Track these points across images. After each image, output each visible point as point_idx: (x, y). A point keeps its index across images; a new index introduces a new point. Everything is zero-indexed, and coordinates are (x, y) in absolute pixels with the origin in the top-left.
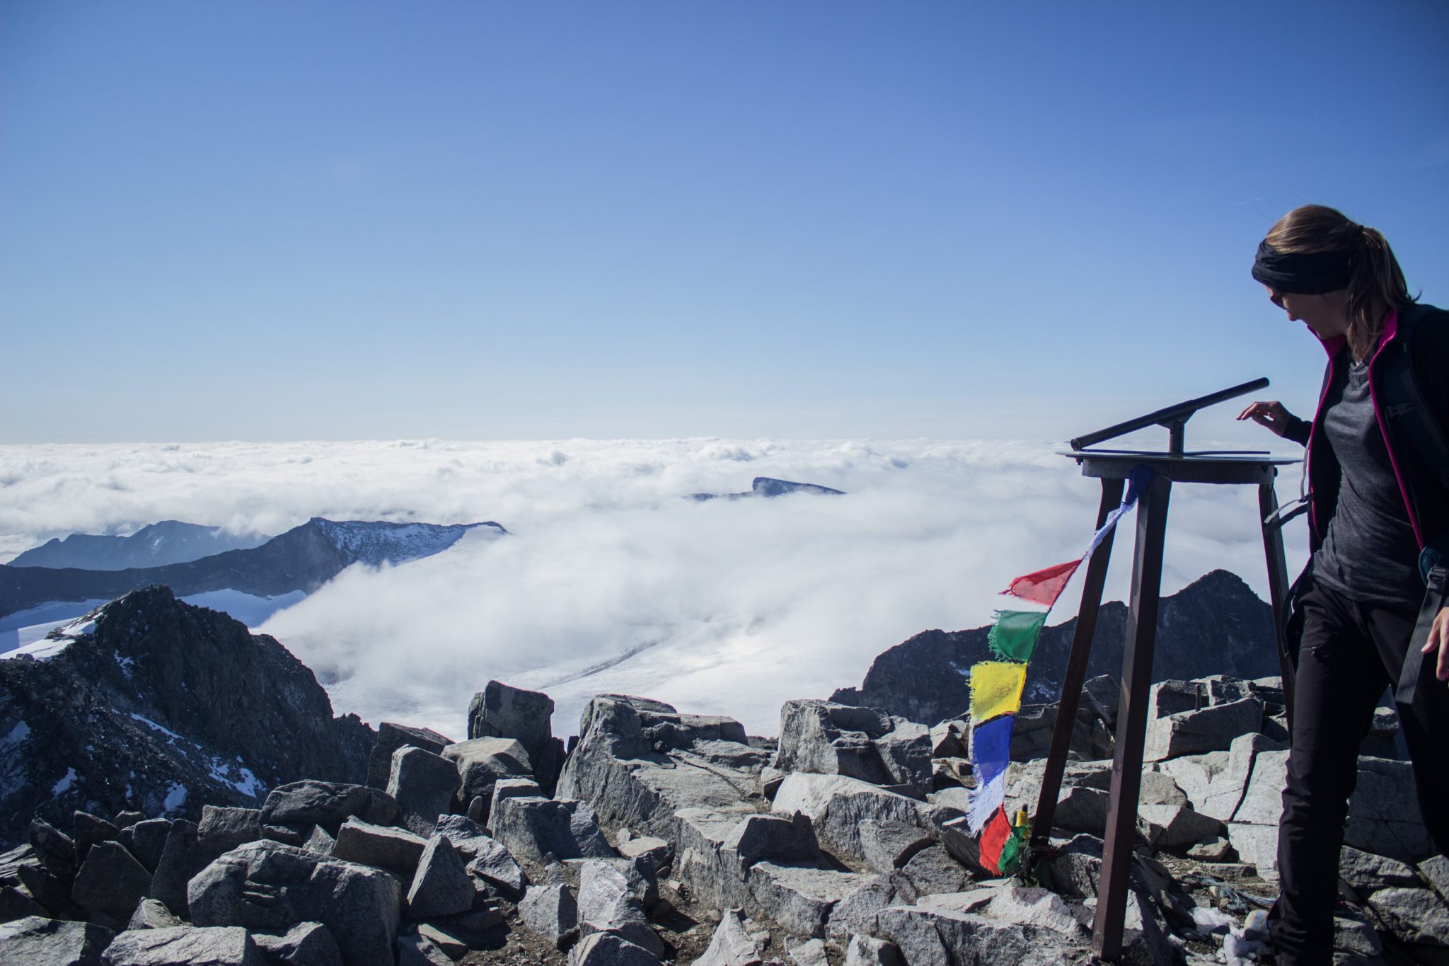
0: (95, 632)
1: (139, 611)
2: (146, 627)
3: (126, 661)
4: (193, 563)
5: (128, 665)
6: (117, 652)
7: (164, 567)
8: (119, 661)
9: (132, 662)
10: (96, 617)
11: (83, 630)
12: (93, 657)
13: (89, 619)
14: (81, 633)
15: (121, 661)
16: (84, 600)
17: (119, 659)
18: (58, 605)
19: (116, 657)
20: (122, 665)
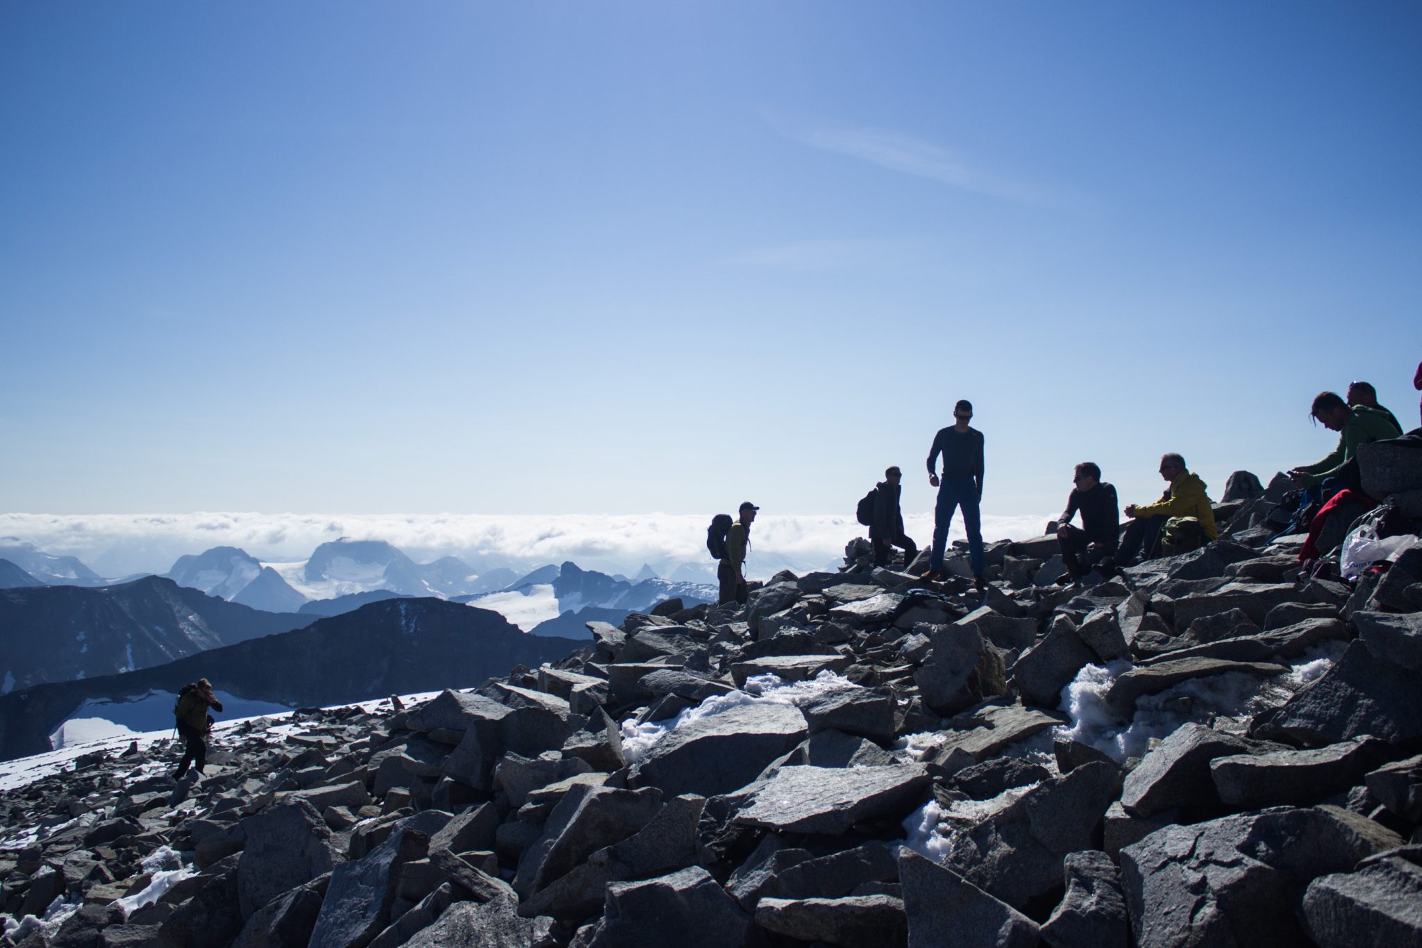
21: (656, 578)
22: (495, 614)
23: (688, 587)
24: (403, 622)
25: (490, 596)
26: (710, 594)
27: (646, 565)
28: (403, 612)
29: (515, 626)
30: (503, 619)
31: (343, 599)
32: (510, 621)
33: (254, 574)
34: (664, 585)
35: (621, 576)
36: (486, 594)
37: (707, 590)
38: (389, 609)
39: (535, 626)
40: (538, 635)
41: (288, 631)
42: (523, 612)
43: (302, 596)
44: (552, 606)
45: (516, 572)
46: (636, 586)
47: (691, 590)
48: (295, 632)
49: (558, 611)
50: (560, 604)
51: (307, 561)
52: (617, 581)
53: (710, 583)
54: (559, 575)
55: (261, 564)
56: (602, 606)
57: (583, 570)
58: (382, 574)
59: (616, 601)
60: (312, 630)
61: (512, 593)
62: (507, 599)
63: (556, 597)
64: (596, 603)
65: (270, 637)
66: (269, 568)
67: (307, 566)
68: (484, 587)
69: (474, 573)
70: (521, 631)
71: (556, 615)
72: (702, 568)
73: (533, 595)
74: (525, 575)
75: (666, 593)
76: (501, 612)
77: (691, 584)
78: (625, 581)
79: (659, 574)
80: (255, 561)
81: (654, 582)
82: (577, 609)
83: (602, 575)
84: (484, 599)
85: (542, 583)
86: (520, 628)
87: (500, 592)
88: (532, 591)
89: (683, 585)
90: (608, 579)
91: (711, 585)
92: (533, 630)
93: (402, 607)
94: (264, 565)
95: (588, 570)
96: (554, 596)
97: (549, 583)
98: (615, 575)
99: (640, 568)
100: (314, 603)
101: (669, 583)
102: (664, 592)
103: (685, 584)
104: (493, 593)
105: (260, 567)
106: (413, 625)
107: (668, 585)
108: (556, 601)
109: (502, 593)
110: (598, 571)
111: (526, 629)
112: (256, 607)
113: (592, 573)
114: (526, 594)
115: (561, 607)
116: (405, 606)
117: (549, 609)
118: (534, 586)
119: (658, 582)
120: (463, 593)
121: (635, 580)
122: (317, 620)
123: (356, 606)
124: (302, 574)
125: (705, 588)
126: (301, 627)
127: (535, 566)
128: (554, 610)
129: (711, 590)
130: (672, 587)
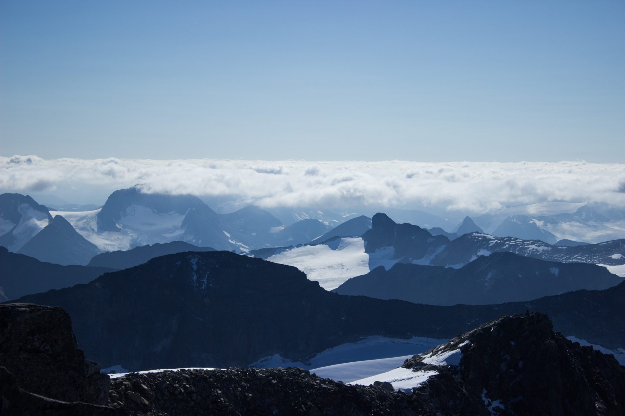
0: (461, 364)
1: (513, 343)
2: (521, 364)
3: (495, 404)
4: (531, 302)
5: (496, 409)
6: (485, 391)
7: (498, 306)
8: (486, 403)
9: (502, 407)
10: (461, 345)
11: (446, 360)
12: (459, 395)
13: (453, 348)
14: (445, 363)
15: (490, 404)
16: (409, 338)
17: (486, 401)
18: (382, 340)
19: (484, 399)
20: (490, 409)
21: (477, 232)
22: (295, 269)
23: (512, 243)
24: (195, 278)
25: (295, 250)
26: (537, 251)
27: (467, 217)
28: (195, 267)
29: (316, 283)
30: (303, 275)
31: (137, 250)
32: (311, 277)
33: (43, 224)
34: (486, 240)
35: (440, 229)
36: (291, 247)
37: (534, 247)
38: (179, 263)
39: (342, 283)
40: (340, 293)
41: (72, 286)
42: (330, 267)
43: (95, 247)
44: (362, 261)
45: (327, 223)
46: (455, 241)
47: (516, 246)
48: (79, 287)
49: (368, 268)
50: (370, 260)
51: (101, 209)
52: (433, 235)
53: (537, 239)
54: (371, 227)
55: (51, 212)
56: (416, 262)
57: (397, 223)
58: (180, 224)
59: (433, 257)
60: (97, 285)
61: (319, 246)
62: (313, 253)
63: (365, 252)
64: (410, 259)
65: (52, 292)
66: (58, 217)
67: (99, 215)
68: (291, 239)
69: (279, 224)
70: (322, 289)
71: (366, 271)
72: (531, 222)
73: (342, 248)
74: (335, 227)
75: (487, 248)
76: (301, 268)
77: (516, 239)
78: (442, 235)
79: (482, 228)
80: (43, 210)
81: (475, 237)
82: (388, 265)
83: (417, 228)
84: (288, 253)
85: (352, 237)
86: (321, 285)
87: (305, 245)
88: (340, 245)
89: (507, 241)
90: (425, 232)
91: (539, 241)
92: (341, 287)
93: (194, 261)
94: (53, 214)
95: (402, 223)
96: (364, 250)
97: (359, 236)
98: (434, 228)
99: (461, 220)
100: (107, 255)
101: (492, 237)
102: (485, 248)
103: (510, 239)
104: (299, 246)
105: (50, 216)
106: (205, 281)
107: (490, 240)
108: (366, 256)
109: (309, 246)
110: (413, 223)
111: (329, 287)
112: (42, 259)
113: (407, 226)
114: (334, 248)
115: (371, 262)
116: (196, 260)
117: (359, 265)
118: (342, 239)
119: (479, 237)
120: (268, 245)
121: (454, 234)
122: (102, 274)
123: (144, 260)
124: (94, 225)
125: (532, 244)
126: (86, 282)
127: (346, 216)
128: (364, 265)
129: (539, 246)
130: (494, 242)
